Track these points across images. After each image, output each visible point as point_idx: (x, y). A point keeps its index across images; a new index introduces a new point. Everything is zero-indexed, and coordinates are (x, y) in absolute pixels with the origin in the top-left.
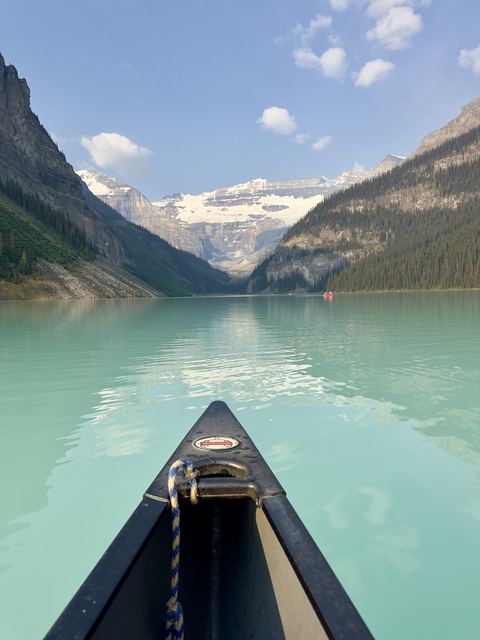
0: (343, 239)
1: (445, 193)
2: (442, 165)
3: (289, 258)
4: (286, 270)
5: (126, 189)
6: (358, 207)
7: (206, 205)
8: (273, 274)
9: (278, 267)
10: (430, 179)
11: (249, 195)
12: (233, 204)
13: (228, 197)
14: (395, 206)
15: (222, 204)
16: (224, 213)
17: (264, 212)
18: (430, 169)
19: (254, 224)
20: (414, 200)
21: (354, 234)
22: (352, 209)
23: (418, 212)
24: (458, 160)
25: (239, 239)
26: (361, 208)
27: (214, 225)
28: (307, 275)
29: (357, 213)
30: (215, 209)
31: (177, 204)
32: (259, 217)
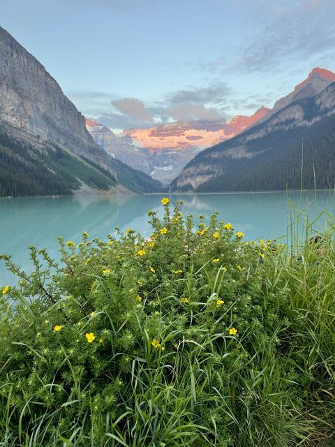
0: (209, 170)
1: (248, 151)
2: (249, 138)
3: (186, 177)
4: (185, 183)
5: (101, 127)
6: (215, 155)
7: (150, 136)
8: (179, 184)
9: (182, 181)
10: (244, 144)
11: (178, 129)
12: (168, 135)
13: (165, 131)
14: (230, 155)
15: (160, 135)
16: (161, 141)
17: (187, 141)
18: (245, 140)
19: (181, 148)
20: (237, 153)
21: (213, 168)
22: (213, 156)
23: (238, 158)
24: (255, 136)
25: (171, 158)
26: (216, 156)
27: (155, 149)
28: (194, 185)
29: (215, 158)
30: (156, 138)
31: (132, 135)
32: (184, 143)
